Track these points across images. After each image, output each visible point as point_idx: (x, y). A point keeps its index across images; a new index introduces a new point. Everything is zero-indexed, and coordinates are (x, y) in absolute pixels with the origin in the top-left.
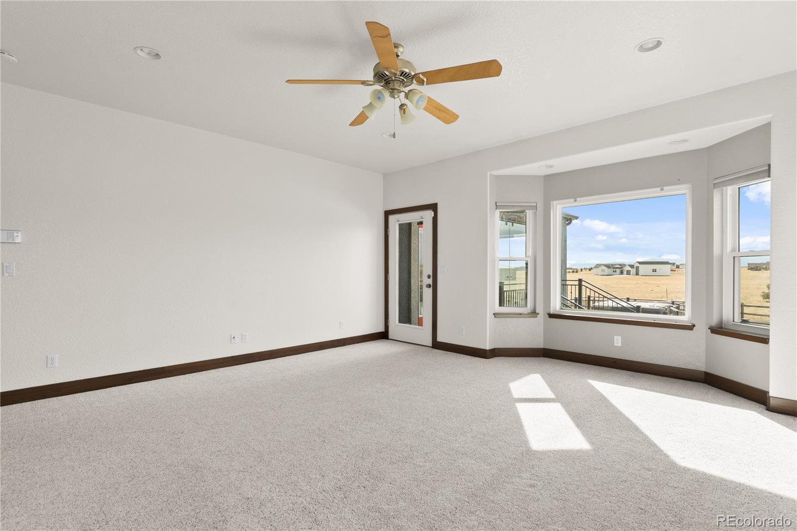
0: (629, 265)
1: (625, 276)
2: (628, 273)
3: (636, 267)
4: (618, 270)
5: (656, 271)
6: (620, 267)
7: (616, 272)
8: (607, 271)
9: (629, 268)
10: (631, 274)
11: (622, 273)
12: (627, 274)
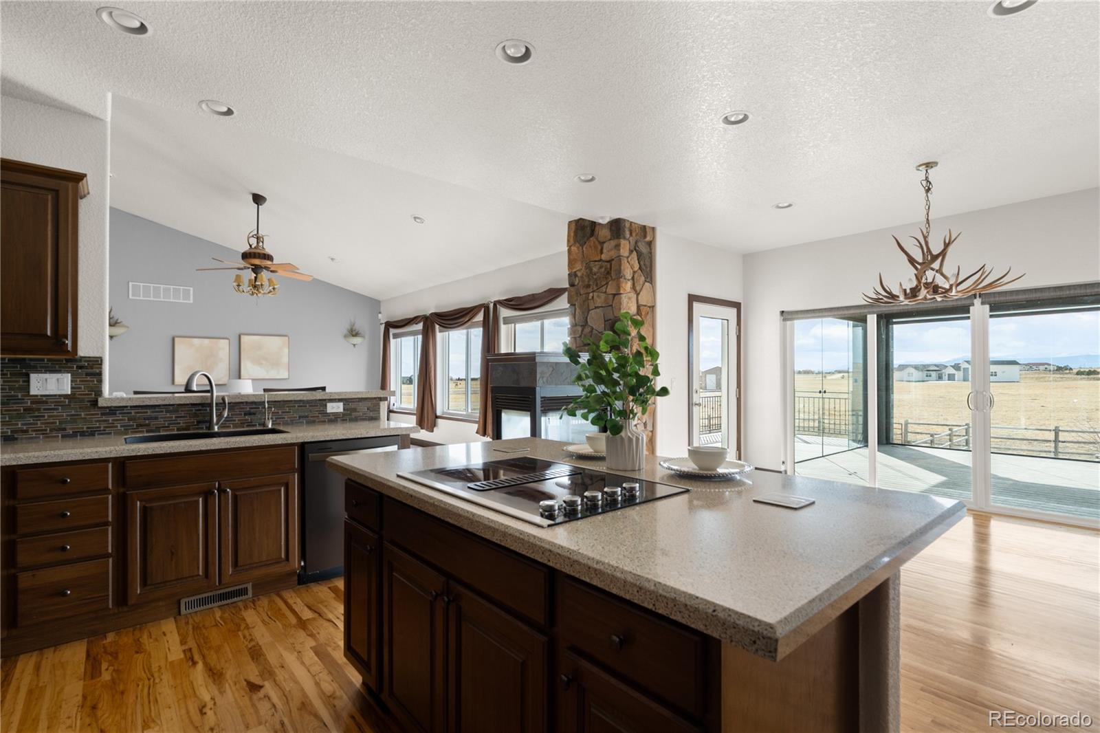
0: (952, 366)
1: (945, 382)
2: (951, 377)
3: (964, 369)
4: (934, 374)
5: (996, 375)
6: (938, 369)
7: (930, 376)
8: (917, 375)
9: (952, 371)
10: (956, 379)
11: (940, 378)
12: (949, 380)
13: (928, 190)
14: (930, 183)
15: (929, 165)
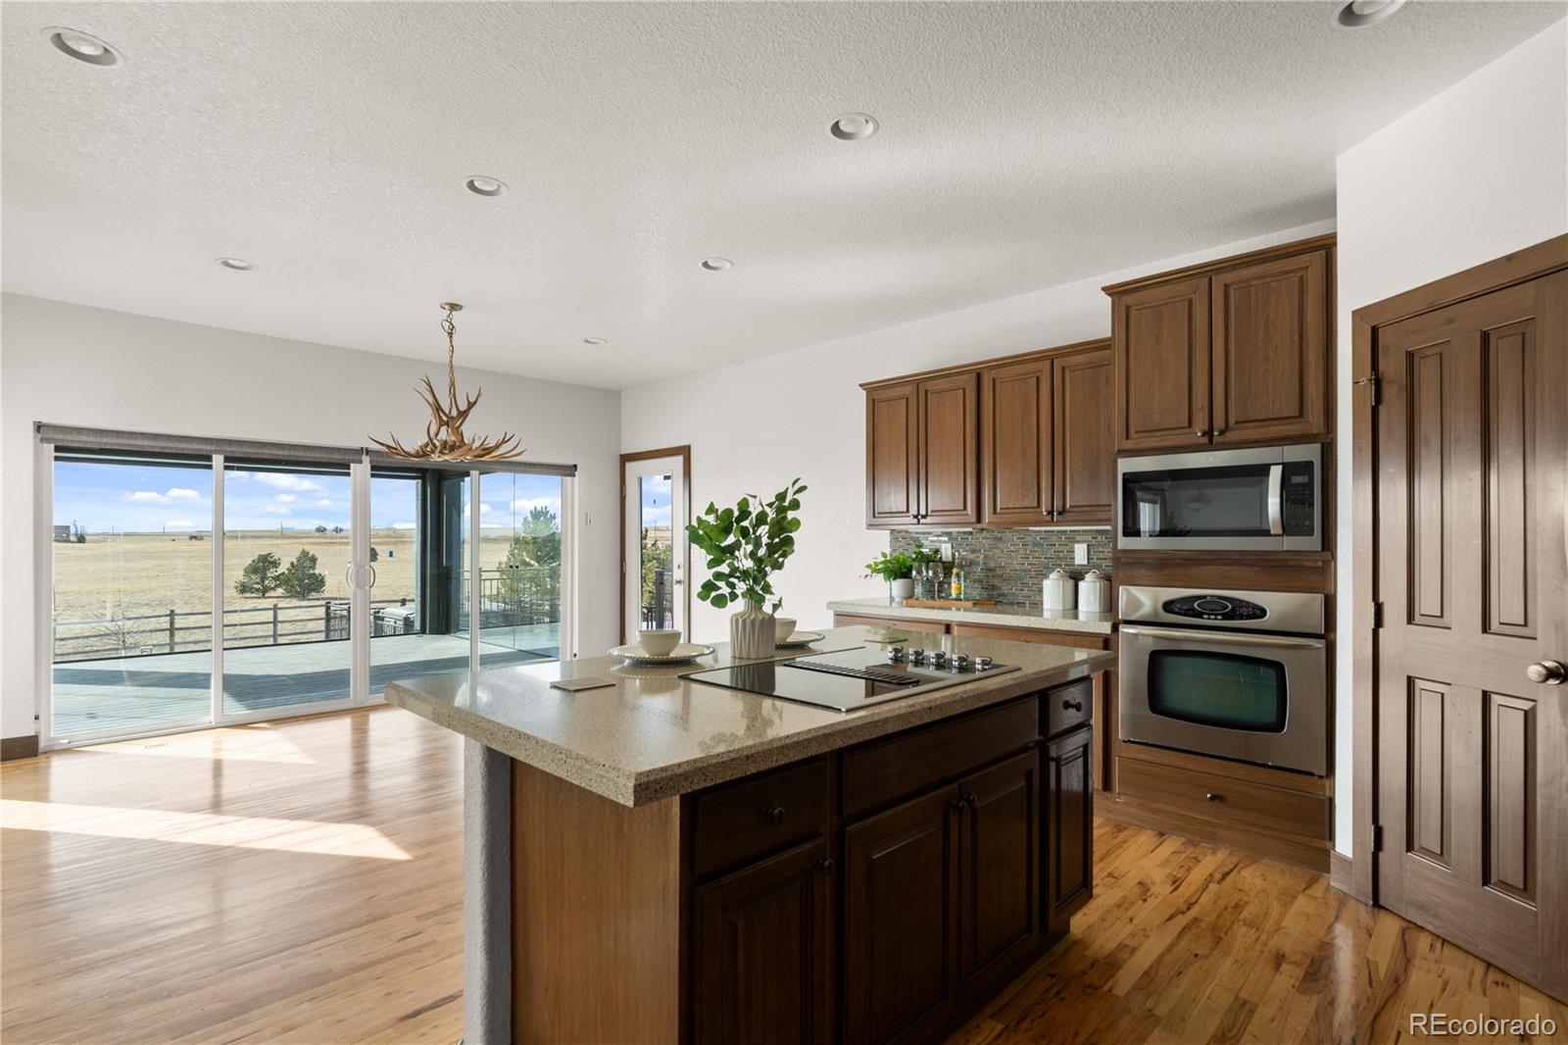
13: (450, 335)
14: (453, 327)
15: (454, 307)
